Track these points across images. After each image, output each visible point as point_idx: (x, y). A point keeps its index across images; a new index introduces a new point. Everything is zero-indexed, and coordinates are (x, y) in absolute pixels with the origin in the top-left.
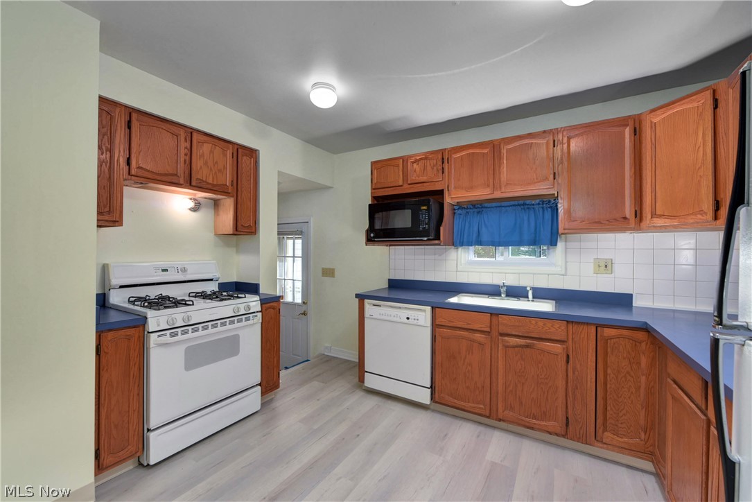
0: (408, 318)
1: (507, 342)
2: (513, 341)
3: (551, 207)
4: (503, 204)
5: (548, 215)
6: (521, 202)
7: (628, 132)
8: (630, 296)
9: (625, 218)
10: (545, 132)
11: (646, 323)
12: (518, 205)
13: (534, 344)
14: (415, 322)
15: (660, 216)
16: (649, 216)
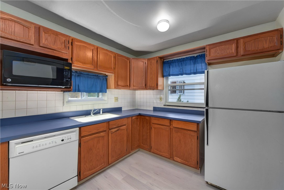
0: (63, 140)
1: (112, 131)
2: (114, 130)
3: (105, 79)
4: (90, 74)
5: (105, 82)
6: (97, 75)
7: (128, 61)
8: (121, 108)
9: (128, 86)
10: (111, 51)
11: (139, 114)
12: (95, 76)
13: (119, 129)
14: (69, 141)
15: (135, 86)
16: (132, 86)
